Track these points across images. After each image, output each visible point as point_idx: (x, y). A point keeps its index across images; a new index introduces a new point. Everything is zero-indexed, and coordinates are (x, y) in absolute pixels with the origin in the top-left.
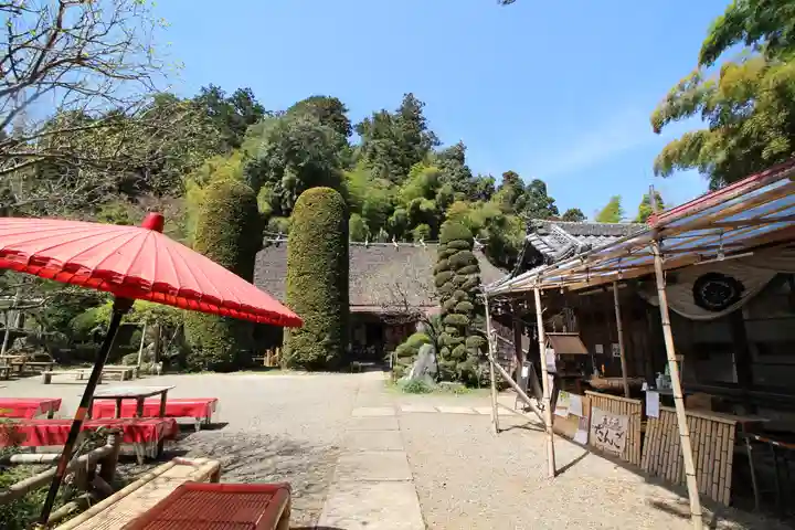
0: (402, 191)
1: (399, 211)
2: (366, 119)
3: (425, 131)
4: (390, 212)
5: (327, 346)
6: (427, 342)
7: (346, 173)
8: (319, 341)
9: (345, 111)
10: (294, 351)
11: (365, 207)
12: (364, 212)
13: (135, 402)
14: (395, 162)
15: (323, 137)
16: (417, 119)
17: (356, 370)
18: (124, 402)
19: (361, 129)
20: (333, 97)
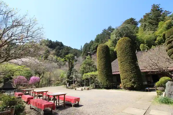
0: (158, 32)
1: (158, 38)
2: (141, 18)
3: (163, 12)
4: (155, 40)
5: (133, 83)
6: (170, 80)
7: (137, 34)
8: (130, 81)
9: (135, 19)
10: (124, 84)
11: (145, 41)
12: (145, 43)
13: (63, 96)
14: (153, 25)
15: (127, 27)
16: (159, 10)
17: (147, 91)
18: (60, 96)
19: (141, 21)
20: (130, 18)
